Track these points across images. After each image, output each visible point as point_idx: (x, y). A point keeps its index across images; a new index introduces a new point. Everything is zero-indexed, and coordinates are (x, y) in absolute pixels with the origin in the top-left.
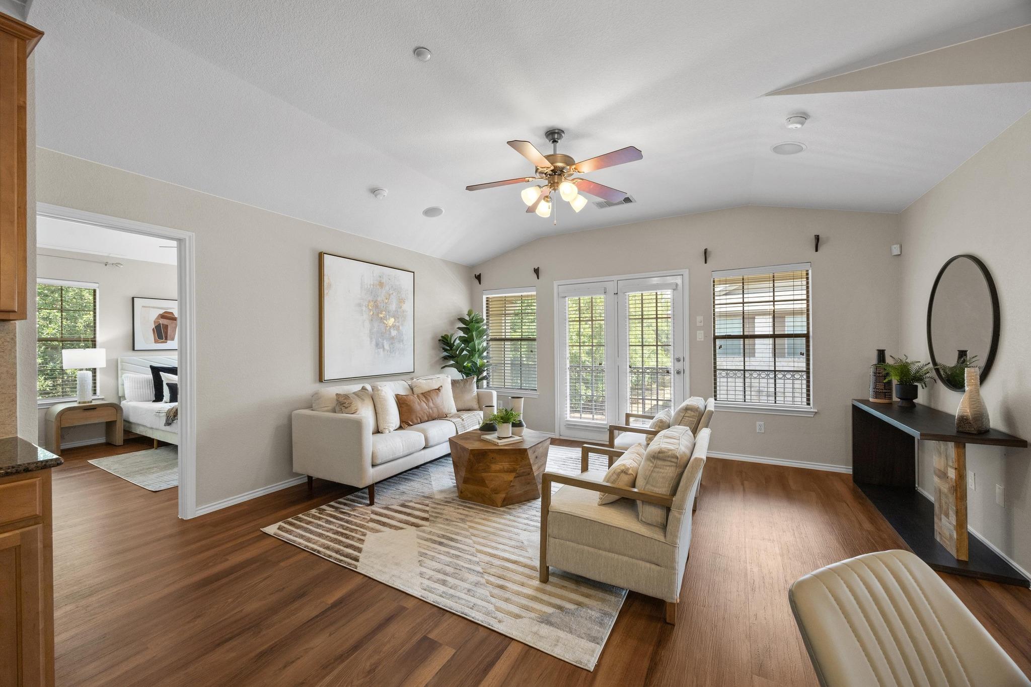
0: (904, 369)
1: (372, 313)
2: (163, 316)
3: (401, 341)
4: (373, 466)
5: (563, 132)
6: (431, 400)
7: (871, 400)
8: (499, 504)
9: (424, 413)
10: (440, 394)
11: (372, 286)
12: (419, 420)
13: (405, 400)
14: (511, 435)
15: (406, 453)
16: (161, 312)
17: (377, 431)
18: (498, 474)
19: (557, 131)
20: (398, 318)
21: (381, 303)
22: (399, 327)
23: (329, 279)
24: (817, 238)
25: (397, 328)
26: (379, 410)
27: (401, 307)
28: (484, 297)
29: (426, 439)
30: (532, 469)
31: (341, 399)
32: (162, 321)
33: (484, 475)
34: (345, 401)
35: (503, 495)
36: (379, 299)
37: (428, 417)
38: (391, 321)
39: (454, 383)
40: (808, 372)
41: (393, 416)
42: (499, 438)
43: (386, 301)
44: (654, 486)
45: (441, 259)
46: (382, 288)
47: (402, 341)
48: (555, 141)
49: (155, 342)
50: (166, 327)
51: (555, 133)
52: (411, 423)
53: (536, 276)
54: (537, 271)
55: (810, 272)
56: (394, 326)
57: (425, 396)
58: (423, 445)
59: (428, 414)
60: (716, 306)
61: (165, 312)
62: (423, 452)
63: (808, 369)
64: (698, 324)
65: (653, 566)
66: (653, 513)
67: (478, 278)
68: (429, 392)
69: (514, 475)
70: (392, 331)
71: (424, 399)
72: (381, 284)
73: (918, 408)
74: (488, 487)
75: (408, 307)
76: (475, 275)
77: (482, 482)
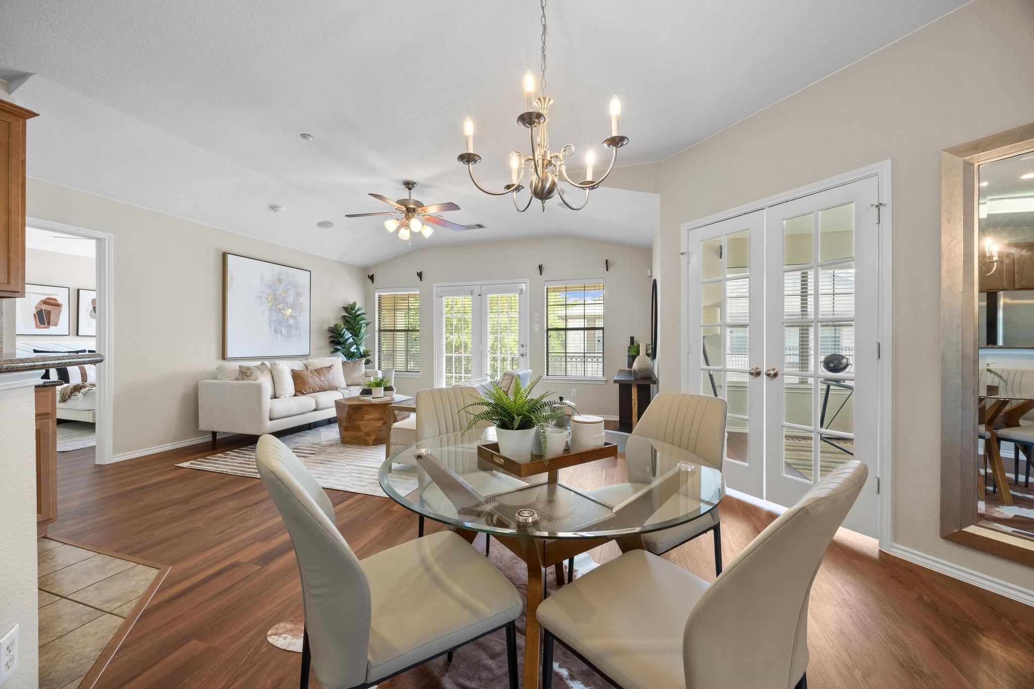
1: (271, 304)
2: (45, 302)
3: (297, 328)
4: (270, 420)
5: (415, 183)
6: (322, 375)
7: (627, 369)
8: (371, 444)
9: (316, 385)
10: (331, 371)
11: (271, 282)
12: (312, 390)
13: (300, 374)
14: (383, 396)
15: (299, 412)
16: (44, 298)
17: (275, 397)
18: (371, 422)
19: (411, 183)
20: (295, 309)
21: (279, 296)
22: (296, 317)
23: (232, 274)
24: (607, 263)
25: (294, 317)
26: (276, 380)
27: (298, 301)
28: (377, 295)
29: (317, 403)
30: (396, 418)
31: (243, 370)
32: (44, 307)
33: (359, 423)
34: (247, 371)
35: (373, 437)
36: (278, 293)
37: (320, 389)
38: (289, 312)
39: (344, 364)
40: (603, 354)
41: (289, 385)
42: (373, 398)
43: (285, 295)
45: (337, 261)
46: (281, 283)
47: (299, 328)
48: (410, 189)
49: (37, 327)
50: (49, 313)
51: (410, 184)
52: (305, 392)
53: (419, 278)
54: (420, 275)
56: (291, 316)
57: (317, 372)
58: (314, 407)
59: (320, 386)
60: (549, 307)
61: (48, 298)
62: (314, 413)
63: (603, 351)
64: (536, 319)
67: (372, 278)
68: (321, 368)
69: (382, 422)
70: (289, 319)
71: (316, 374)
72: (280, 281)
74: (362, 432)
75: (304, 300)
76: (369, 275)
77: (358, 428)
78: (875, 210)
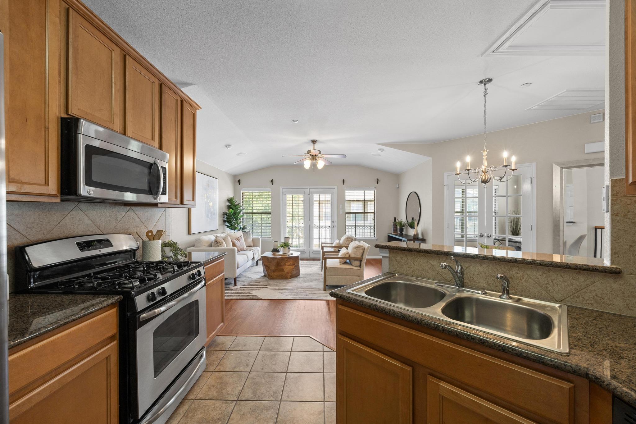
0: (400, 223)
1: (205, 200)
5: (317, 141)
6: (240, 241)
7: (392, 233)
8: (289, 278)
10: (242, 239)
11: (206, 187)
18: (289, 266)
20: (213, 202)
21: (208, 195)
24: (378, 180)
25: (213, 207)
27: (214, 197)
28: (242, 191)
29: (248, 258)
33: (283, 267)
35: (290, 274)
38: (211, 204)
40: (374, 225)
43: (210, 194)
44: (357, 255)
46: (209, 187)
47: (214, 214)
48: (314, 144)
51: (314, 141)
53: (271, 184)
54: (272, 181)
55: (375, 191)
59: (241, 248)
60: (346, 201)
62: (247, 264)
63: (374, 224)
64: (341, 208)
65: (358, 277)
66: (357, 263)
67: (239, 181)
68: (239, 238)
69: (294, 266)
70: (211, 208)
71: (238, 241)
72: (208, 185)
73: (404, 235)
74: (285, 272)
75: (216, 197)
76: (237, 180)
77: (282, 270)
78: (530, 179)
